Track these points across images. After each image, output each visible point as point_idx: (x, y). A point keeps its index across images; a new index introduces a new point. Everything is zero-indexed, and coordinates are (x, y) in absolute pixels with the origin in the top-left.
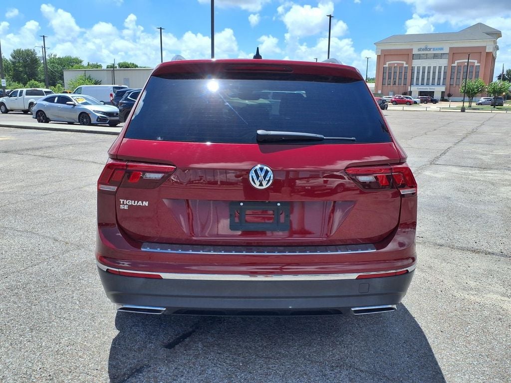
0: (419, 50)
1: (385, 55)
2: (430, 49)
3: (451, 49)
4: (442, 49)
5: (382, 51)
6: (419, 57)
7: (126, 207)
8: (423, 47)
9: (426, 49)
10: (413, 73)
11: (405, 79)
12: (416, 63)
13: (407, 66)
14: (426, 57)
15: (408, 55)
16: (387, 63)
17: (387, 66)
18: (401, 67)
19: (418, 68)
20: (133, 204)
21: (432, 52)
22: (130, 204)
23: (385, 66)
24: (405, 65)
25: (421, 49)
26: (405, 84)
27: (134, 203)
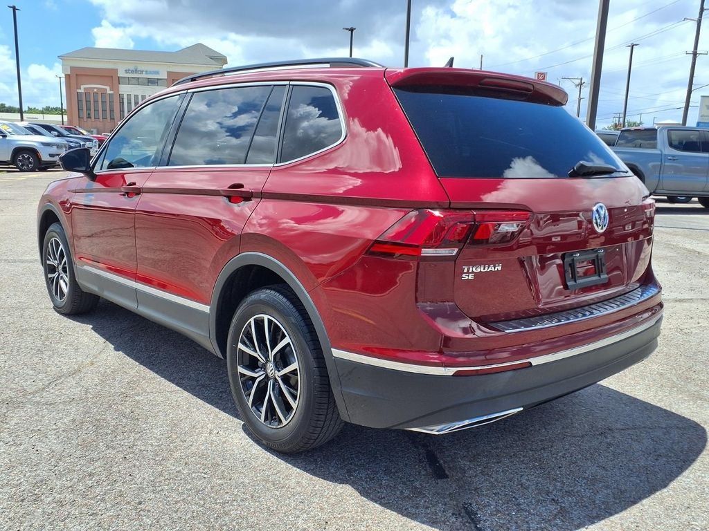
0: (127, 71)
1: (77, 75)
2: (142, 72)
3: (169, 73)
4: (157, 73)
5: (72, 68)
6: (129, 81)
7: (471, 277)
8: (132, 68)
9: (136, 71)
10: (122, 103)
11: (112, 111)
12: (125, 90)
13: (112, 92)
14: (138, 81)
15: (110, 77)
16: (83, 87)
17: (82, 90)
18: (104, 94)
19: (129, 96)
20: (482, 270)
21: (144, 76)
22: (479, 270)
23: (79, 91)
24: (109, 92)
25: (129, 70)
26: (112, 118)
27: (484, 269)
